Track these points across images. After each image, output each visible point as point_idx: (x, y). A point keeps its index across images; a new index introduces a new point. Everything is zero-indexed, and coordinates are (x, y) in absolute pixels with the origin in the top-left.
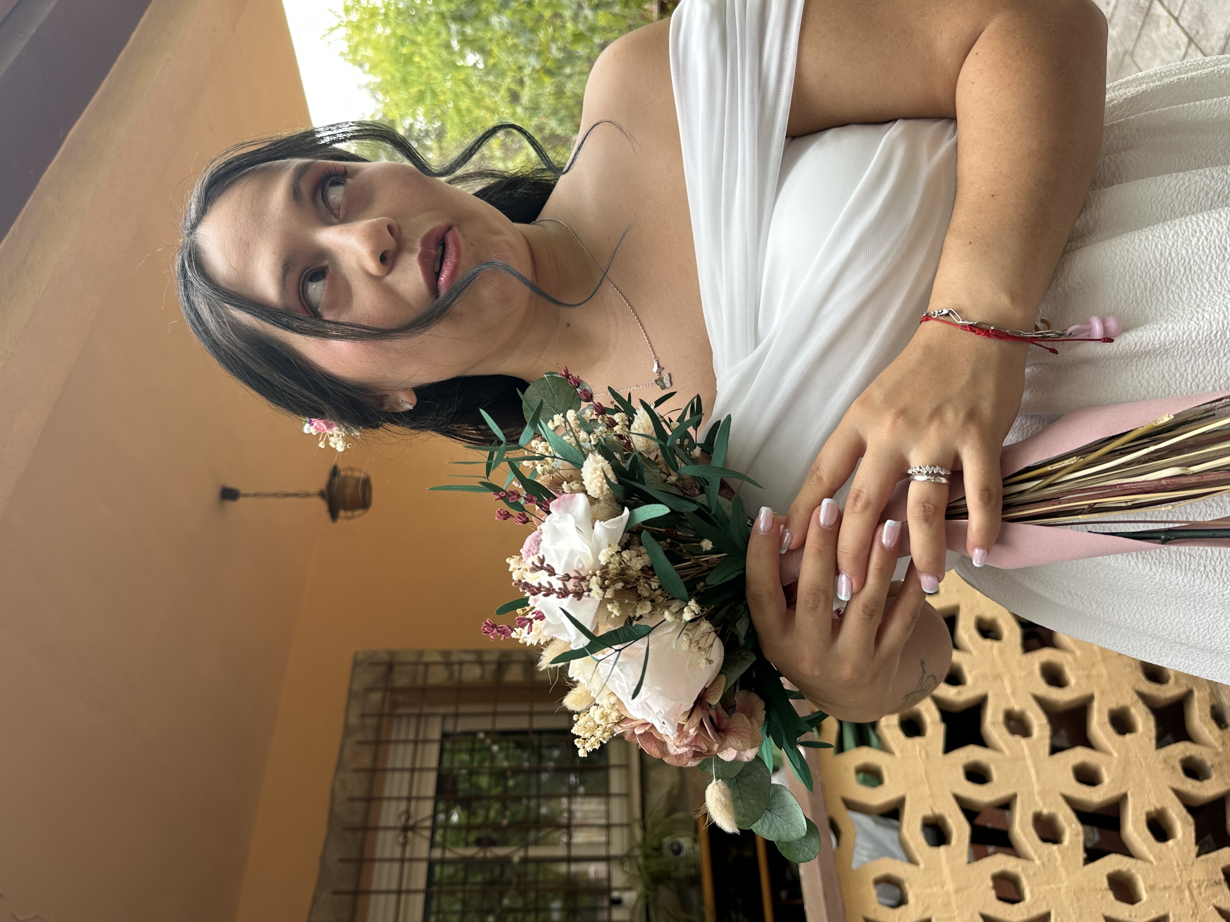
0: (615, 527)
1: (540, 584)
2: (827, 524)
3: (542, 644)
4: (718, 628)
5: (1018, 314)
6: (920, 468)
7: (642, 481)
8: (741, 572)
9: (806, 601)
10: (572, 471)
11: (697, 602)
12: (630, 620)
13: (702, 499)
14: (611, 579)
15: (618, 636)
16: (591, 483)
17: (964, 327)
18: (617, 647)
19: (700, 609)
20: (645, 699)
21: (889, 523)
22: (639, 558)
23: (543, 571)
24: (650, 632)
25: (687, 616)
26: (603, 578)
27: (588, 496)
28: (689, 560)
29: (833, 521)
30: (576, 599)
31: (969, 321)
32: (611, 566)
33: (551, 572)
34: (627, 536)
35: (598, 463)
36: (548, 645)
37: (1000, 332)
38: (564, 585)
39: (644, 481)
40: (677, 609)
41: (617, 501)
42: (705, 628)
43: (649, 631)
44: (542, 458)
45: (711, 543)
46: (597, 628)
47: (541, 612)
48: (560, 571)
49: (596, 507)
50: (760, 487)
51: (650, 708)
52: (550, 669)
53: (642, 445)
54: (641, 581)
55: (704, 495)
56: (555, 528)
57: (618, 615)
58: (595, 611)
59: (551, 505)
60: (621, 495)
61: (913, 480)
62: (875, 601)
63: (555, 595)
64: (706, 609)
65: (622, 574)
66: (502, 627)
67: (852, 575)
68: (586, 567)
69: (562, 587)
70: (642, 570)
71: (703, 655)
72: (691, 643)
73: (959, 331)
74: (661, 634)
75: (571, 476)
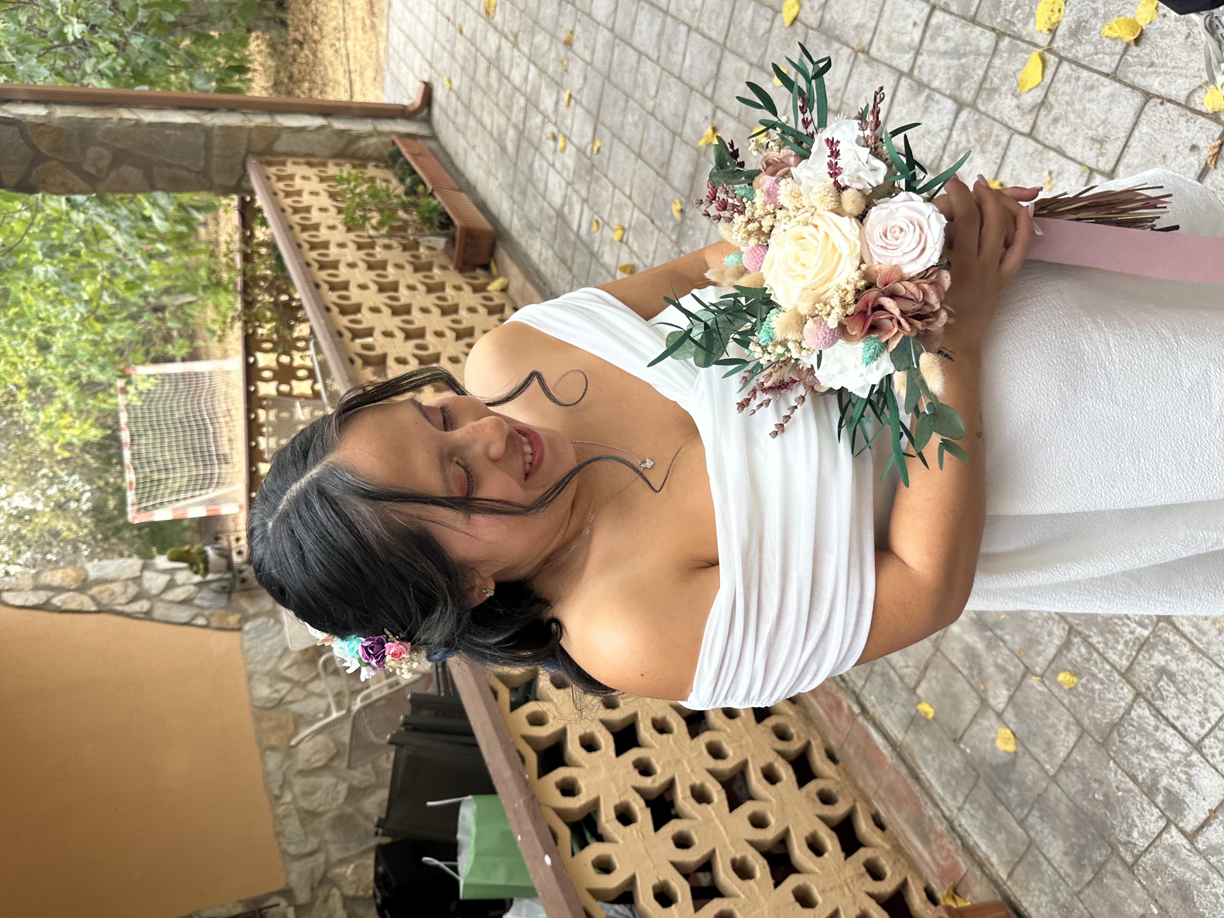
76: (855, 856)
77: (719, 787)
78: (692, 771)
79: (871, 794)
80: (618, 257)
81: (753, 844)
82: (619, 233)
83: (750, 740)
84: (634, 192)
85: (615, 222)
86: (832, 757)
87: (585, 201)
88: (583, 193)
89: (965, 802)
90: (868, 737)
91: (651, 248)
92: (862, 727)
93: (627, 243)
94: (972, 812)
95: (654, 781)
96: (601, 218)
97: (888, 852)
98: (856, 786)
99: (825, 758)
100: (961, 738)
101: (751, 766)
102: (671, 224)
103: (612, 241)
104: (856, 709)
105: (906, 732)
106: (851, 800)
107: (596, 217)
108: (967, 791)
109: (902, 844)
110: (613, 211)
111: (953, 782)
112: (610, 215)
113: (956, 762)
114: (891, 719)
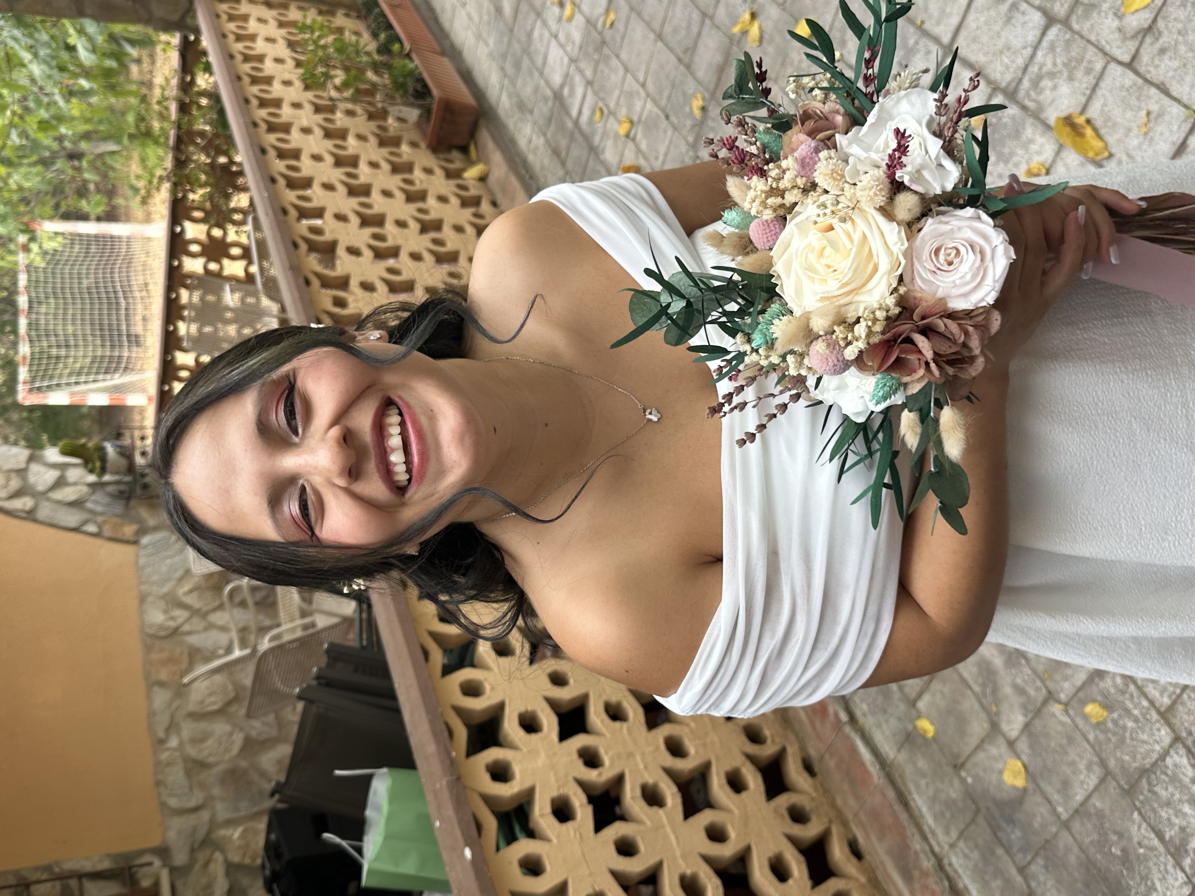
76: (824, 887)
77: (675, 789)
78: (646, 767)
79: (850, 816)
80: (622, 156)
81: (707, 860)
82: (626, 126)
83: (716, 739)
84: (649, 80)
85: (623, 112)
86: (809, 768)
87: (589, 83)
88: (589, 73)
89: (958, 839)
90: (854, 751)
91: (662, 149)
92: (848, 738)
93: (634, 140)
94: (966, 851)
95: (600, 774)
96: (607, 106)
97: (862, 886)
98: (833, 805)
99: (801, 769)
100: (963, 765)
101: (714, 769)
102: (689, 123)
103: (617, 136)
104: (844, 717)
105: (899, 750)
106: (826, 820)
107: (600, 104)
108: (962, 826)
109: (880, 878)
110: (622, 100)
111: (948, 815)
112: (617, 104)
113: (954, 792)
114: (883, 733)
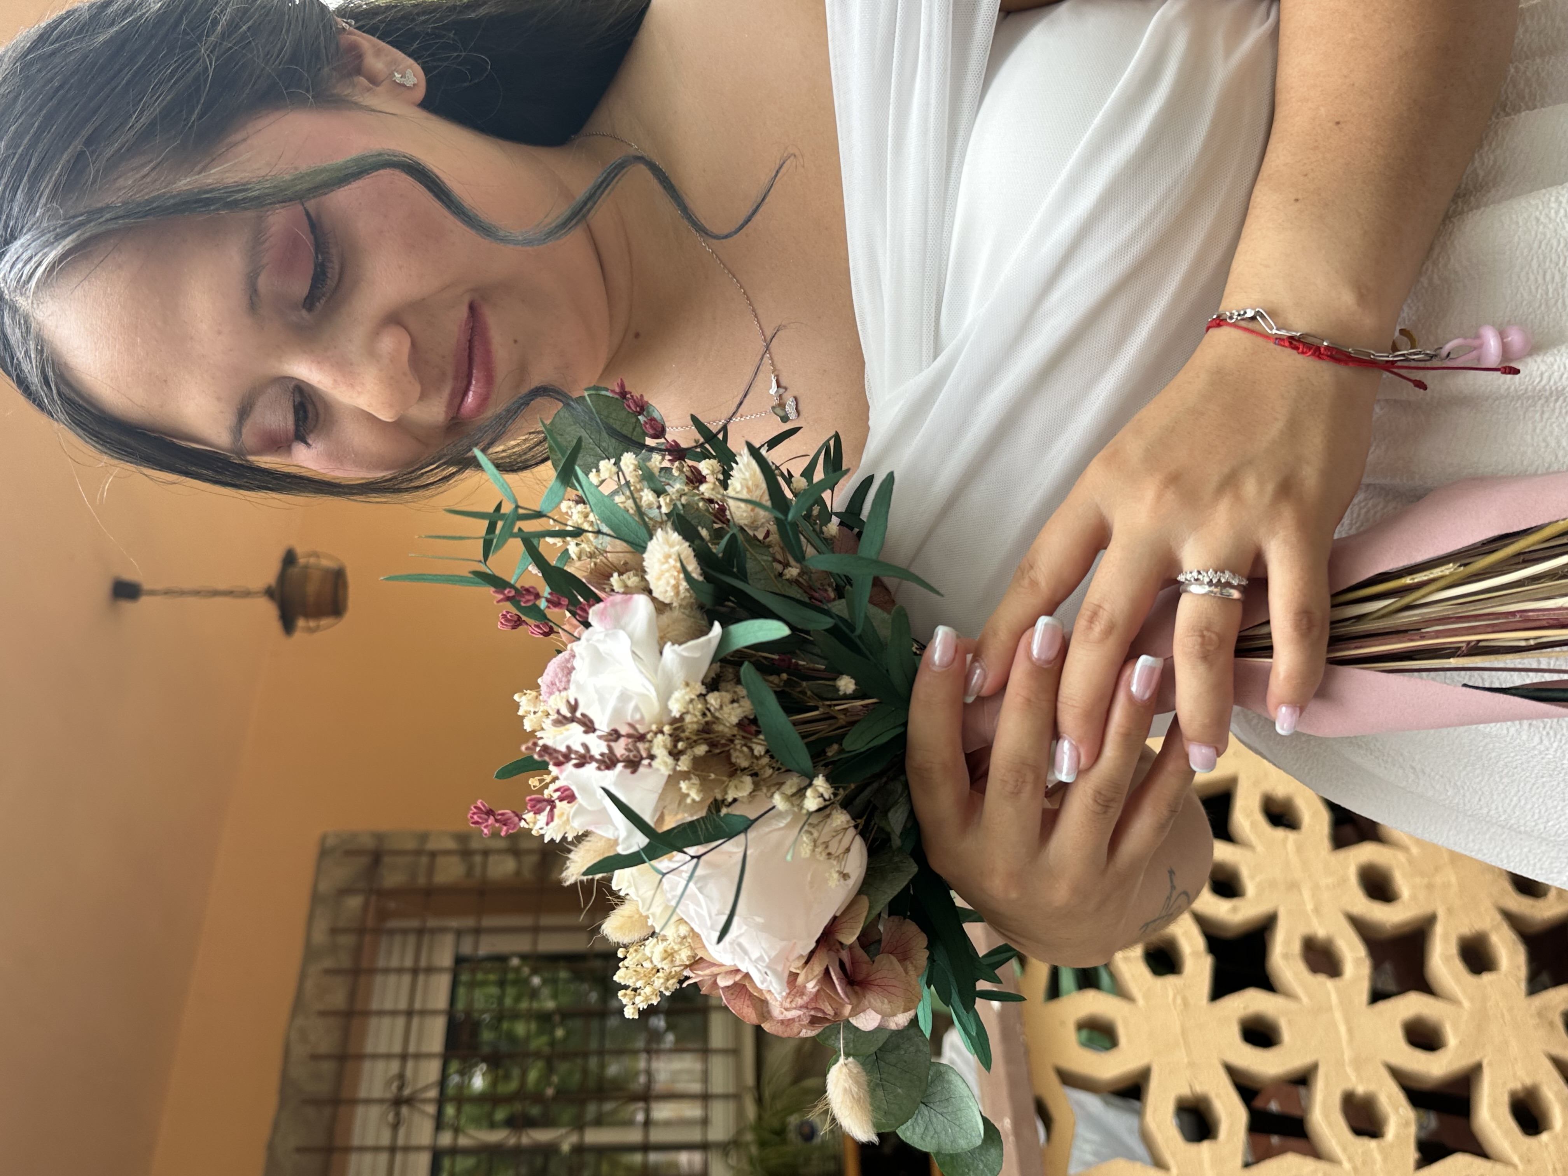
0: (697, 655)
1: (568, 748)
2: (1043, 657)
3: (570, 839)
4: (859, 821)
5: (1368, 321)
6: (1199, 573)
7: (743, 575)
8: (899, 730)
9: (1003, 781)
10: (628, 555)
11: (828, 779)
12: (717, 805)
13: (839, 607)
14: (688, 739)
15: (695, 832)
16: (659, 579)
17: (1279, 340)
18: (692, 851)
19: (831, 790)
20: (738, 937)
21: (1144, 660)
22: (735, 705)
23: (574, 725)
24: (749, 826)
25: (811, 803)
26: (675, 737)
27: (654, 600)
28: (816, 708)
29: (1053, 653)
30: (629, 771)
31: (1288, 330)
32: (688, 718)
33: (589, 726)
34: (717, 666)
35: (672, 546)
36: (579, 842)
37: (1339, 351)
38: (610, 748)
39: (746, 577)
40: (794, 790)
41: (701, 607)
42: (839, 822)
43: (747, 825)
44: (578, 533)
45: (853, 681)
46: (661, 819)
47: (568, 789)
48: (603, 725)
49: (665, 618)
50: (938, 593)
51: (746, 952)
52: (582, 882)
53: (745, 514)
54: (737, 742)
55: (843, 600)
56: (597, 650)
57: (697, 799)
58: (660, 791)
59: (591, 611)
60: (708, 602)
61: (1186, 591)
62: (1114, 785)
63: (594, 765)
64: (841, 791)
65: (706, 731)
66: (502, 814)
67: (1080, 741)
68: (647, 717)
69: (606, 751)
70: (740, 725)
71: (832, 866)
72: (815, 846)
73: (1271, 345)
74: (767, 830)
75: (626, 564)
77: (1363, 953)
78: (1317, 910)
95: (1235, 910)
101: (1440, 931)
